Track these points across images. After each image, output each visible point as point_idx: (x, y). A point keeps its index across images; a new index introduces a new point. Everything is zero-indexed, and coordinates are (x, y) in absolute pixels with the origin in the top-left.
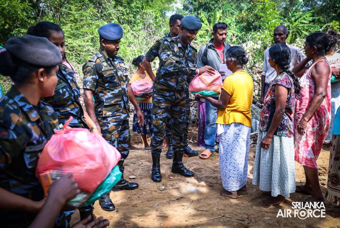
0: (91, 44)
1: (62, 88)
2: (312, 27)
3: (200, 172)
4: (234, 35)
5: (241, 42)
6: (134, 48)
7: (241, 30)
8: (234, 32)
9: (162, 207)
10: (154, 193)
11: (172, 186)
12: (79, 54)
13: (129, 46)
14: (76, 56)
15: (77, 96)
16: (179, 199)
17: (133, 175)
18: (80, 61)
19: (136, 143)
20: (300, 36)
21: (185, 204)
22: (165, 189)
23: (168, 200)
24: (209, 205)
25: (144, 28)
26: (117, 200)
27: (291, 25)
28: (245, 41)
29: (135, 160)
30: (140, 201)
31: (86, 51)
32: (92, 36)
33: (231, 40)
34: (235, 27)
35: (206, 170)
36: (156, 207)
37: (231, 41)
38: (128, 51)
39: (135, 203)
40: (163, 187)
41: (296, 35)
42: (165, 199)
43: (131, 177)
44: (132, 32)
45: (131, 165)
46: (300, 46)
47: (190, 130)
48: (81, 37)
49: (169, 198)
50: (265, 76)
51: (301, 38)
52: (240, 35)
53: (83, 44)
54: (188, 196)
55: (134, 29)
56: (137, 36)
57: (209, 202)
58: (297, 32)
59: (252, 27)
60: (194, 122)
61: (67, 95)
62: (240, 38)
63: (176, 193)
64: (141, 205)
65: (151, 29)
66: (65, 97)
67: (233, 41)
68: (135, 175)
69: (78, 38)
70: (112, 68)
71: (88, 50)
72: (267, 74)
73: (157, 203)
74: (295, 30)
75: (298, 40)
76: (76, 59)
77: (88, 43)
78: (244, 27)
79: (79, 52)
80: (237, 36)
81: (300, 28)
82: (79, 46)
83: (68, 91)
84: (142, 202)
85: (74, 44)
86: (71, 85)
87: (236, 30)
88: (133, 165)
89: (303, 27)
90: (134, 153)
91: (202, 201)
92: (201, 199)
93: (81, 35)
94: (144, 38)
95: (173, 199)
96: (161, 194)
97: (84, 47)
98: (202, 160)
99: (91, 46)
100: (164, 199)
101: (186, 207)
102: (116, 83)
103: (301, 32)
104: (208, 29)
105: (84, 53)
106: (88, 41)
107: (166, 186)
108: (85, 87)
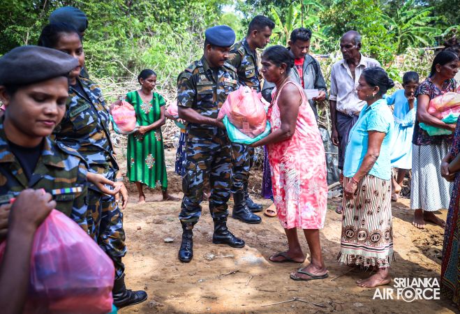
0: (115, 49)
1: (84, 112)
2: (430, 30)
3: (265, 235)
4: (317, 40)
5: (327, 50)
6: (176, 56)
7: (329, 34)
8: (317, 36)
9: (209, 284)
10: (198, 264)
11: (224, 254)
12: (97, 63)
13: (169, 54)
14: (94, 66)
15: (105, 122)
16: (234, 273)
17: (170, 237)
18: (99, 73)
19: (175, 191)
20: (413, 43)
21: (241, 280)
22: (214, 258)
23: (218, 274)
24: (276, 282)
25: (191, 28)
26: (145, 272)
27: (399, 28)
28: (333, 50)
29: (174, 216)
30: (178, 275)
31: (107, 60)
32: (117, 39)
33: (314, 47)
34: (319, 29)
35: (273, 233)
36: (202, 284)
37: (313, 49)
38: (166, 61)
39: (171, 277)
40: (212, 256)
41: (406, 42)
42: (214, 272)
43: (166, 240)
44: (173, 33)
45: (166, 222)
46: (412, 57)
47: (252, 175)
48: (101, 38)
49: (219, 271)
50: (335, 102)
51: (414, 47)
52: (326, 40)
53: (104, 49)
54: (247, 269)
55: (177, 29)
56: (180, 39)
57: (276, 278)
58: (409, 38)
59: (343, 29)
60: (257, 164)
61: (91, 120)
62: (326, 46)
63: (229, 265)
64: (181, 281)
65: (201, 30)
66: (88, 124)
67: (316, 49)
68: (173, 238)
69: (97, 40)
70: (212, 83)
71: (111, 58)
72: (338, 99)
73: (203, 277)
74: (405, 34)
75: (409, 48)
76: (92, 70)
77: (110, 48)
78: (333, 30)
79: (97, 61)
80: (321, 43)
81: (412, 32)
82: (99, 52)
83: (92, 115)
84: (181, 276)
85: (92, 50)
86: (96, 106)
87: (321, 33)
88: (170, 223)
89: (417, 30)
90: (172, 206)
91: (266, 277)
92: (265, 275)
93: (101, 36)
94: (191, 42)
95: (225, 273)
96: (208, 266)
97: (105, 53)
98: (268, 218)
99: (115, 52)
100: (212, 272)
101: (243, 286)
102: (211, 103)
103: (414, 37)
104: (281, 31)
105: (104, 63)
106: (110, 46)
107: (216, 254)
108: (180, 104)
